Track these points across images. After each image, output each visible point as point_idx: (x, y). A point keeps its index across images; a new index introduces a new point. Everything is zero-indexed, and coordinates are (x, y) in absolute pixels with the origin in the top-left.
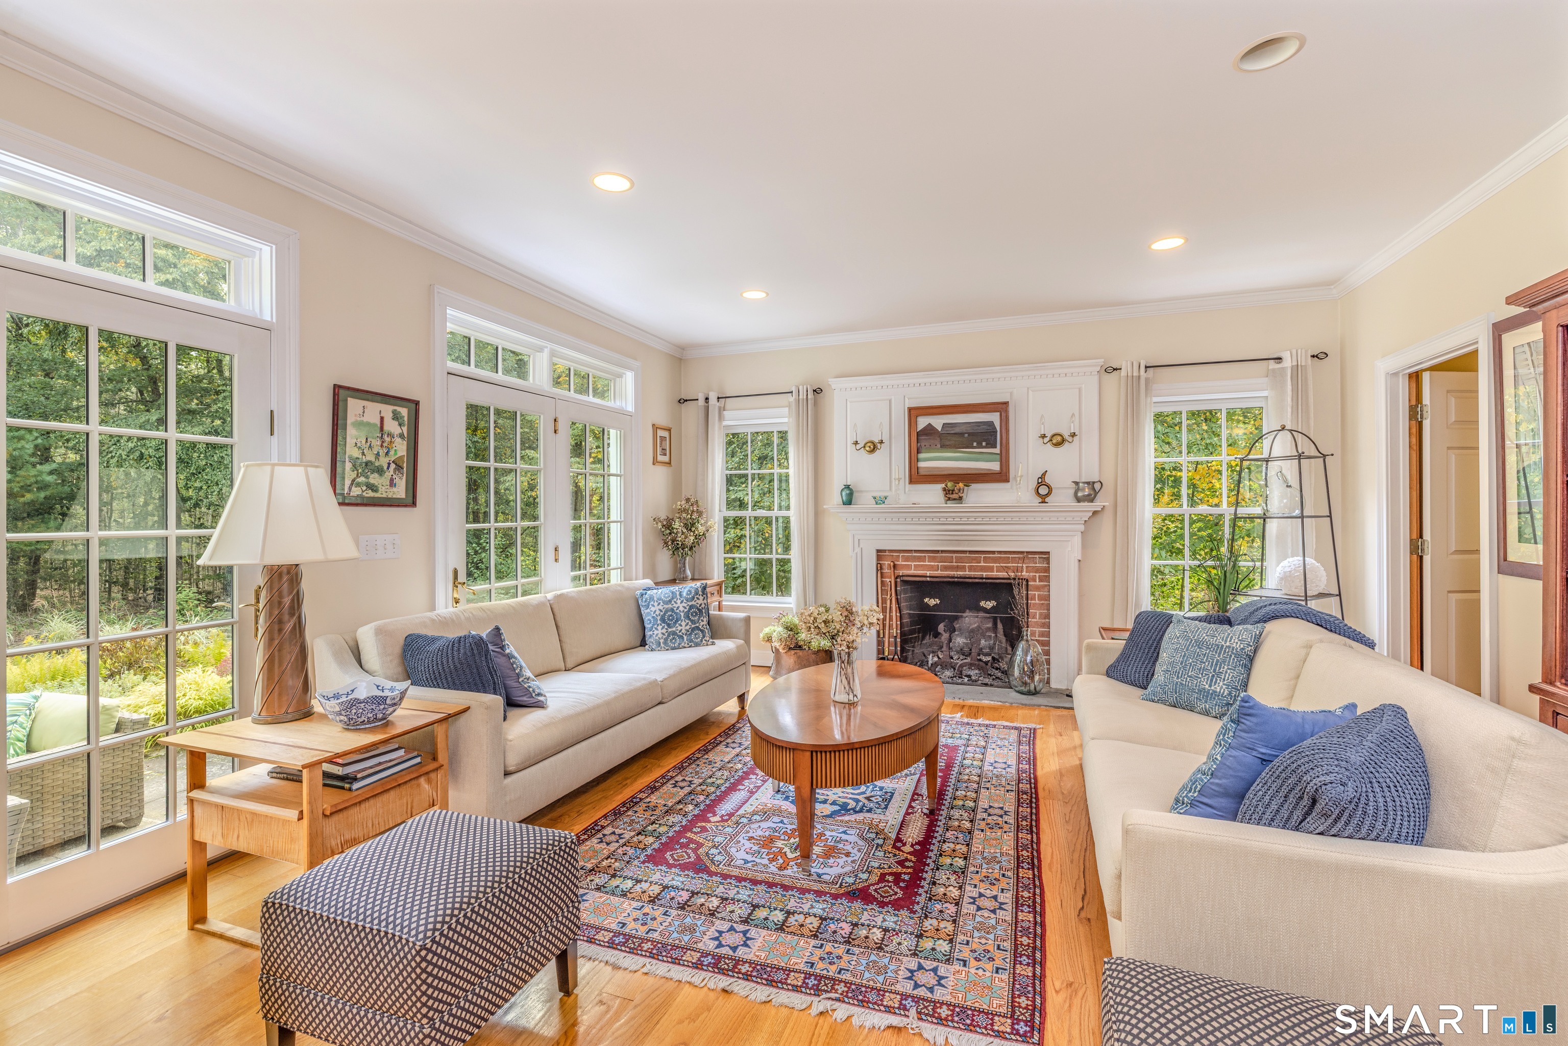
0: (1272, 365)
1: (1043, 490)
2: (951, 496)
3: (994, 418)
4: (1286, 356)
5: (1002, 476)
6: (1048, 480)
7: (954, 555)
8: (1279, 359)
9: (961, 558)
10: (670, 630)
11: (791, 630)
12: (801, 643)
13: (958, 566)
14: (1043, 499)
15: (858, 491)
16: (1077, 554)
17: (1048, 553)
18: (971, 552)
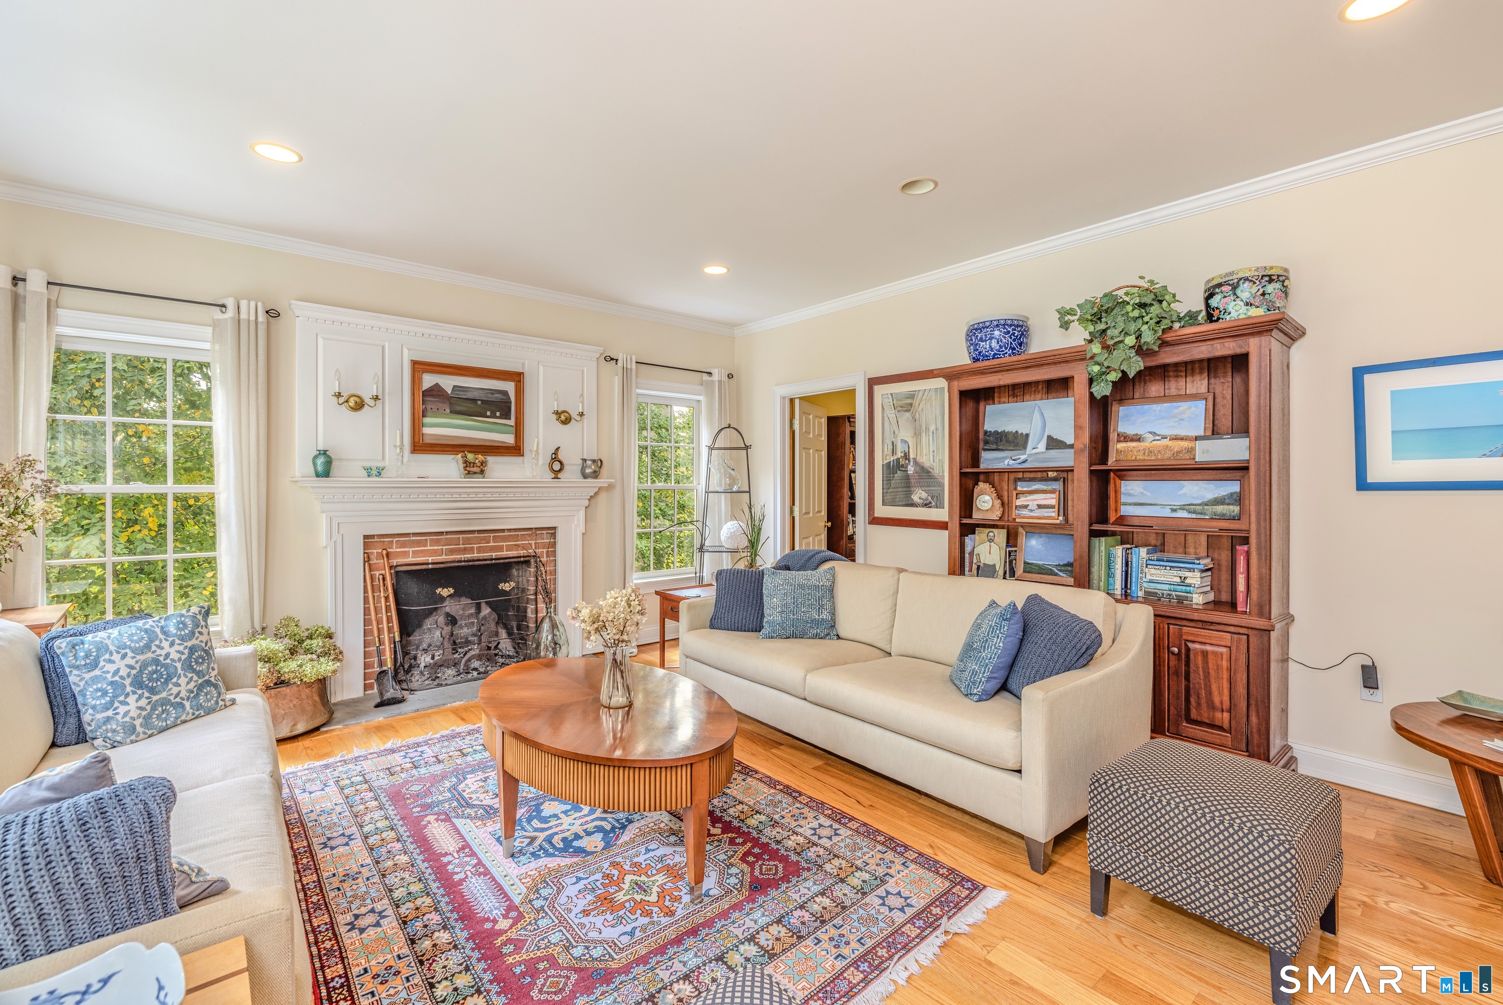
0: (705, 377)
1: (556, 466)
2: (472, 469)
3: (509, 387)
4: (715, 372)
5: (516, 450)
6: (561, 456)
7: (461, 536)
8: (710, 373)
9: (468, 539)
10: (155, 698)
11: (269, 661)
12: (286, 677)
13: (465, 549)
14: (556, 474)
15: (340, 460)
16: (582, 528)
17: (555, 528)
18: (479, 532)
